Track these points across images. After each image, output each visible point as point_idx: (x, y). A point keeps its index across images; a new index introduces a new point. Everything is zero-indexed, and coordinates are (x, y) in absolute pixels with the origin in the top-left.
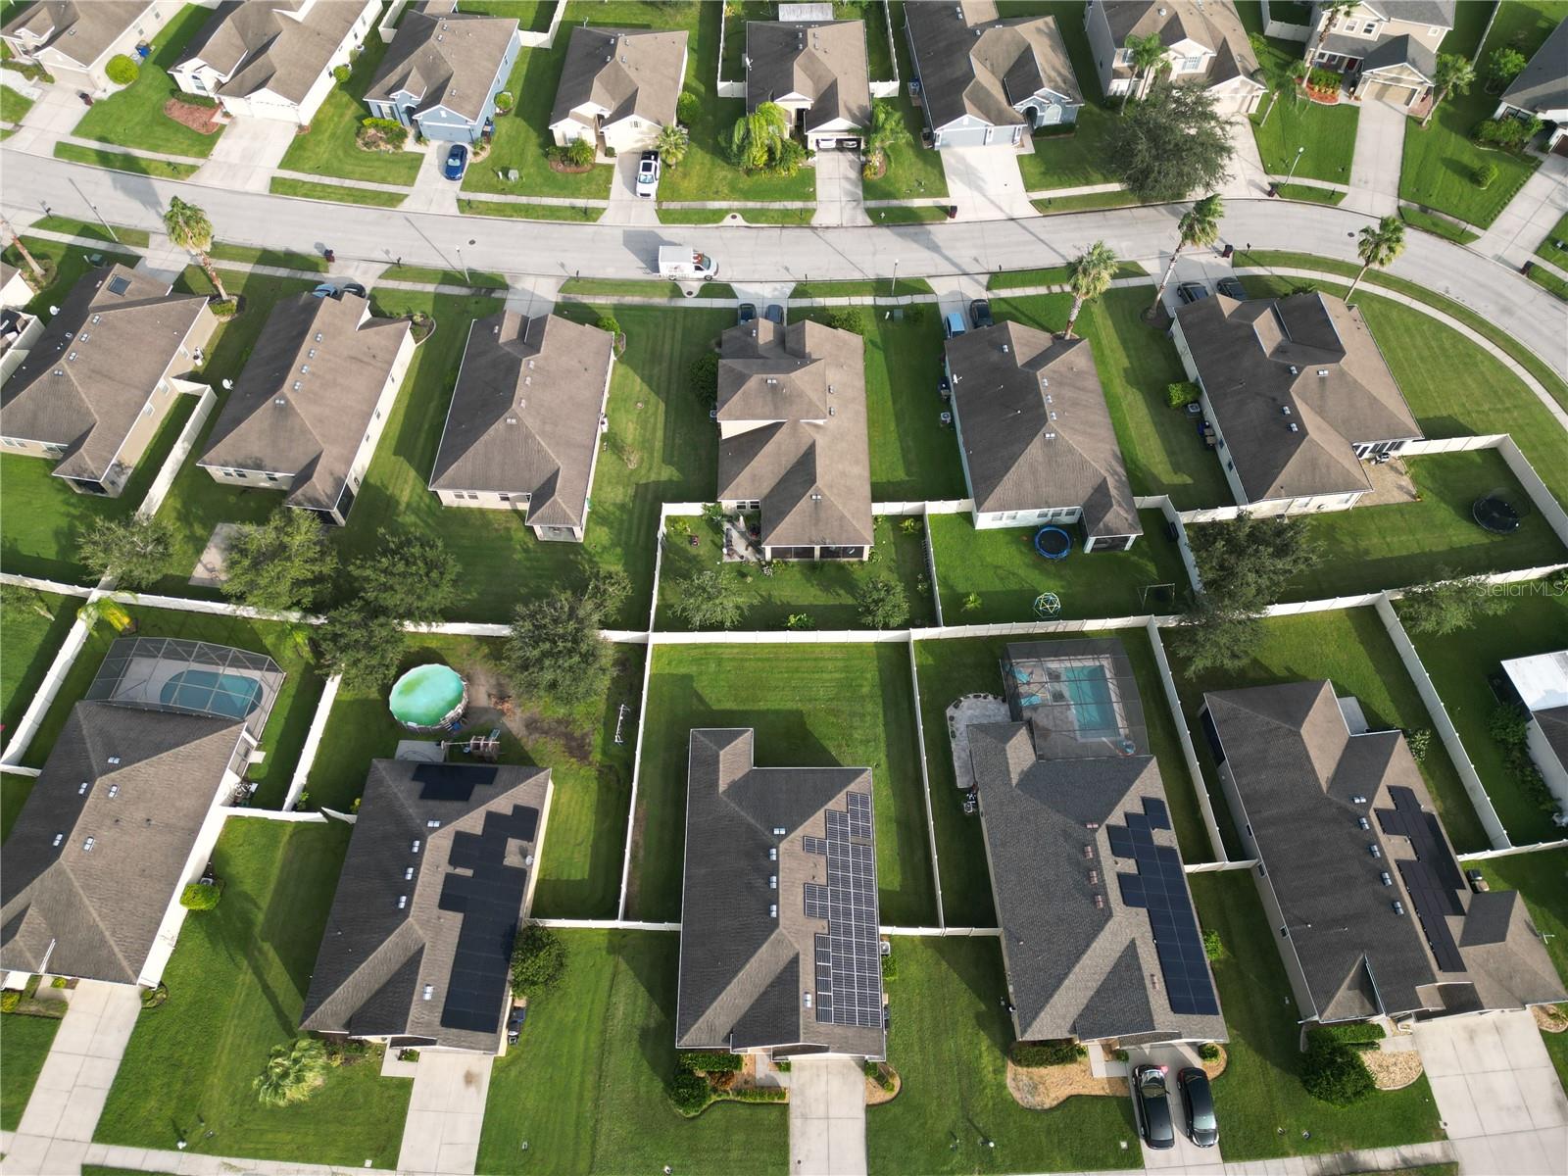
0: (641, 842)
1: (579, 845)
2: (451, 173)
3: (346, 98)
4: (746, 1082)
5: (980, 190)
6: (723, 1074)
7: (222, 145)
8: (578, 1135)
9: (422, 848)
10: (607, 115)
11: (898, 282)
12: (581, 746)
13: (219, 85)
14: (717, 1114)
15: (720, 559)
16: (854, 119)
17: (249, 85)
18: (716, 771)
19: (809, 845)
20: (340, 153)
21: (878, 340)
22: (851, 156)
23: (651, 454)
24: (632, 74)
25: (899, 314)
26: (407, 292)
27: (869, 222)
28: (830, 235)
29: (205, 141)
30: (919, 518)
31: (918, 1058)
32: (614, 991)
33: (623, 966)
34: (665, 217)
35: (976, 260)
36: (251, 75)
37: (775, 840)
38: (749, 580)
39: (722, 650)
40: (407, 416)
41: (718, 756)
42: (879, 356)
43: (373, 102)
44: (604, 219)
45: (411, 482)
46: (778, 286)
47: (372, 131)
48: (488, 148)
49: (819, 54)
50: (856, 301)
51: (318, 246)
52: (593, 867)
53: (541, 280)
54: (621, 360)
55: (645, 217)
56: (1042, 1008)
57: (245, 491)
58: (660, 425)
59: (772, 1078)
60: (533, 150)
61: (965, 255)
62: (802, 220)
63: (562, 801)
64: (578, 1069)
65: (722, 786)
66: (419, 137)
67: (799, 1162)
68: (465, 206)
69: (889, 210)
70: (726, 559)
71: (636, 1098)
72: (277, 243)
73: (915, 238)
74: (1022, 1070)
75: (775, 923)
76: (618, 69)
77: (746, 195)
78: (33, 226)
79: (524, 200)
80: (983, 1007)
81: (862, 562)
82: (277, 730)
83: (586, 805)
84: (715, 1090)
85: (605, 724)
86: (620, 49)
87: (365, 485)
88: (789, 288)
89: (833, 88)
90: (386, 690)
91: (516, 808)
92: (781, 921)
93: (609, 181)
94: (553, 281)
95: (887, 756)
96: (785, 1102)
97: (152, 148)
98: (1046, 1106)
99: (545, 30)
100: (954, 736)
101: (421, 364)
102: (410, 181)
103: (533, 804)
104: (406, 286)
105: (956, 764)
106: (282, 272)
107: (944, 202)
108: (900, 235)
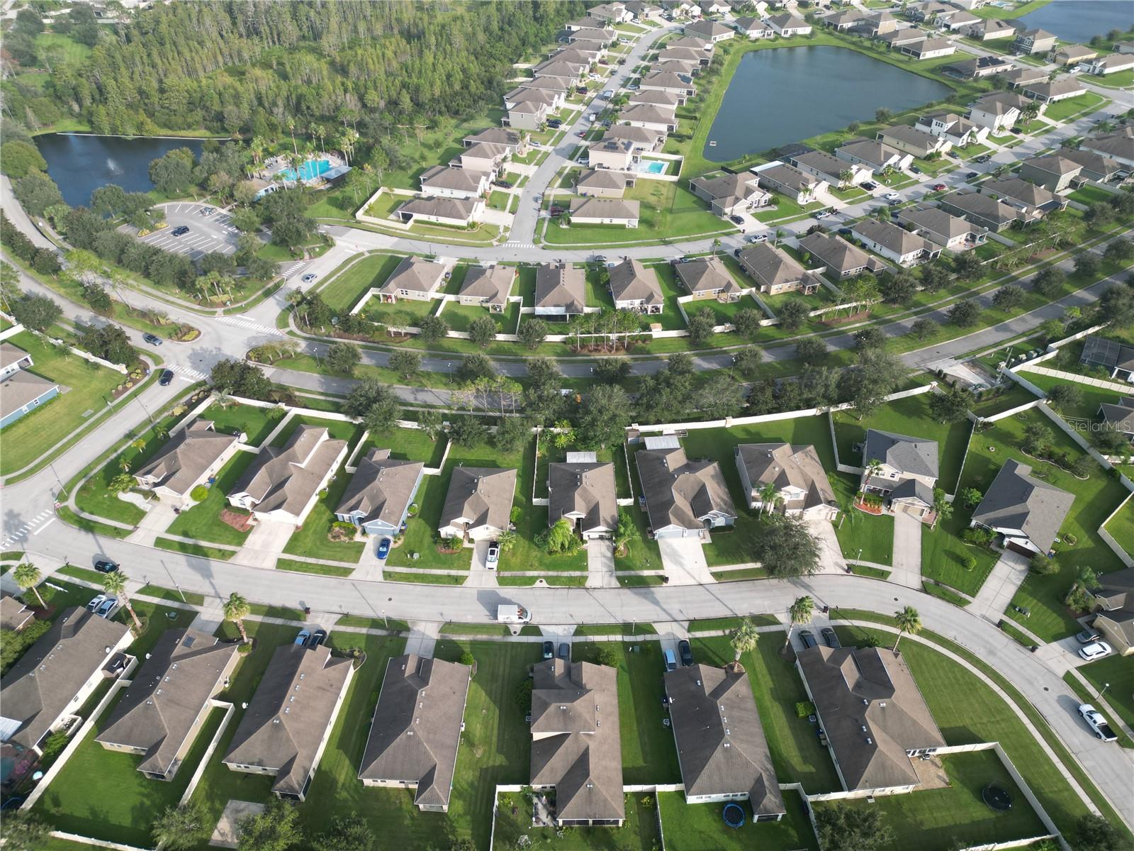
2: (380, 555)
3: (324, 508)
5: (681, 564)
7: (251, 538)
10: (471, 522)
11: (637, 626)
13: (254, 505)
15: (531, 825)
16: (608, 525)
17: (272, 505)
20: (318, 543)
21: (625, 666)
22: (607, 543)
23: (490, 748)
24: (486, 500)
25: (637, 649)
26: (351, 634)
27: (619, 585)
28: (596, 593)
29: (241, 536)
30: (652, 794)
34: (502, 581)
35: (681, 611)
36: (274, 501)
38: (549, 841)
40: (346, 720)
42: (626, 677)
43: (339, 515)
44: (467, 583)
45: (346, 769)
46: (566, 627)
47: (337, 529)
48: (402, 538)
49: (589, 488)
50: (612, 638)
51: (302, 603)
53: (429, 625)
54: (473, 680)
55: (490, 582)
57: (247, 775)
58: (496, 726)
60: (428, 539)
61: (674, 608)
62: (580, 583)
66: (364, 533)
68: (387, 575)
69: (630, 578)
72: (277, 602)
73: (645, 596)
76: (479, 497)
77: (548, 568)
78: (137, 592)
79: (421, 571)
81: (618, 828)
86: (480, 486)
87: (319, 770)
88: (573, 629)
89: (597, 506)
93: (470, 558)
94: (436, 624)
97: (212, 540)
99: (438, 467)
101: (356, 685)
102: (356, 560)
104: (350, 629)
106: (279, 621)
107: (661, 572)
108: (636, 594)
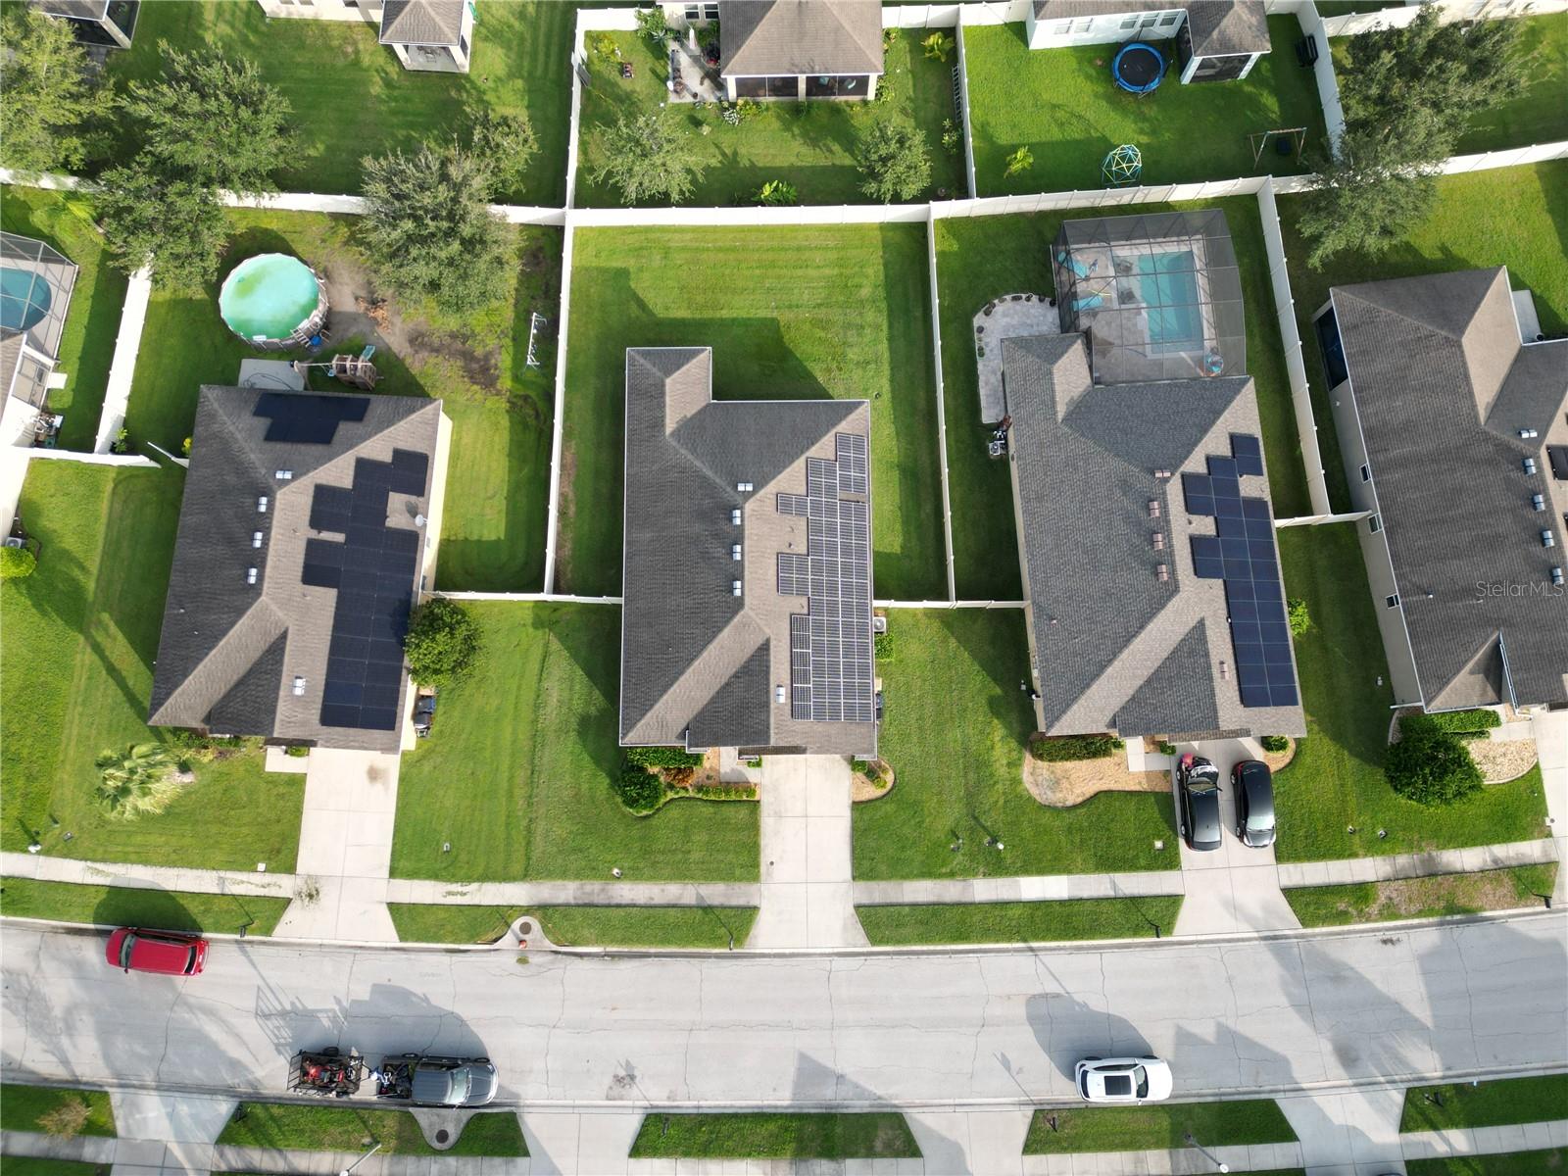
0: (571, 496)
1: (490, 498)
4: (708, 777)
6: (680, 771)
8: (509, 836)
9: (271, 506)
12: (485, 370)
14: (674, 812)
15: (664, 99)
18: (662, 406)
19: (783, 503)
30: (950, 32)
31: (916, 751)
32: (544, 675)
33: (555, 645)
37: (739, 500)
38: (706, 130)
39: (667, 236)
41: (663, 385)
52: (511, 526)
56: (1075, 699)
59: (740, 773)
63: (464, 441)
64: (506, 763)
65: (670, 426)
67: (772, 863)
70: (673, 99)
71: (577, 795)
74: (1042, 765)
75: (739, 603)
80: (998, 691)
81: (865, 103)
82: (77, 345)
83: (497, 447)
84: (671, 787)
85: (514, 339)
90: (215, 289)
91: (397, 453)
92: (747, 600)
95: (892, 381)
96: (756, 799)
98: (1069, 803)
100: (982, 355)
103: (419, 447)
105: (983, 392)
